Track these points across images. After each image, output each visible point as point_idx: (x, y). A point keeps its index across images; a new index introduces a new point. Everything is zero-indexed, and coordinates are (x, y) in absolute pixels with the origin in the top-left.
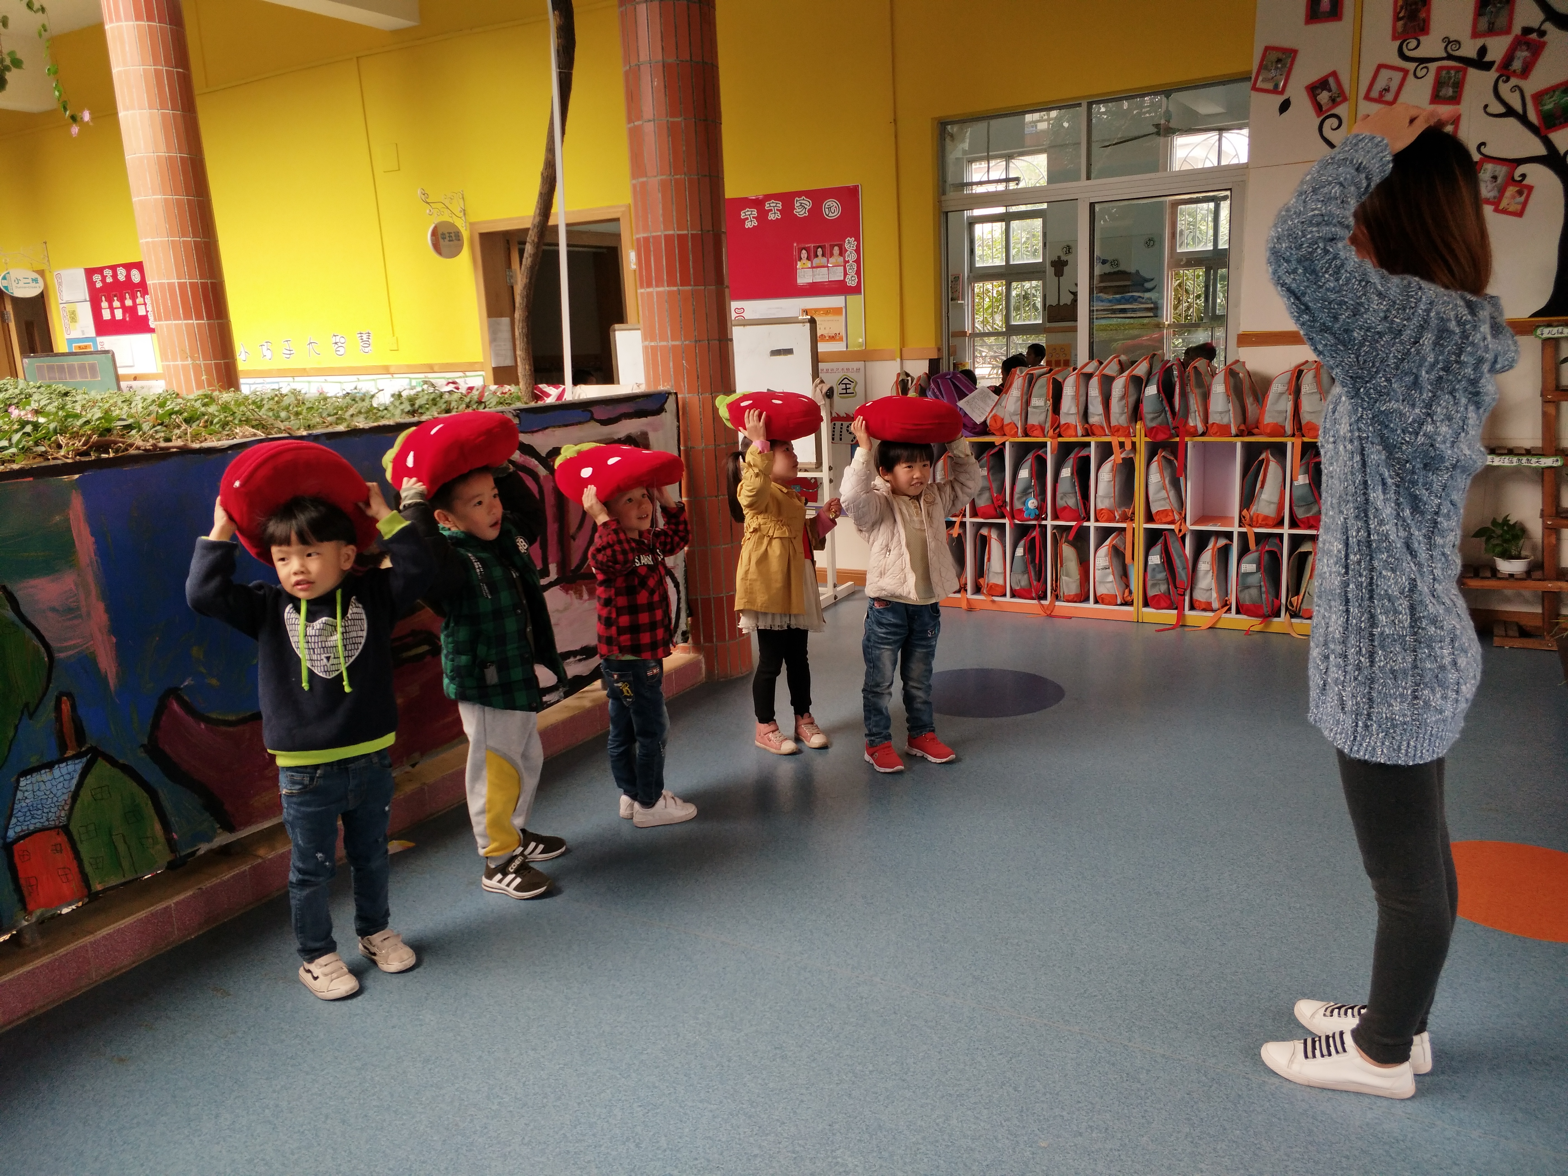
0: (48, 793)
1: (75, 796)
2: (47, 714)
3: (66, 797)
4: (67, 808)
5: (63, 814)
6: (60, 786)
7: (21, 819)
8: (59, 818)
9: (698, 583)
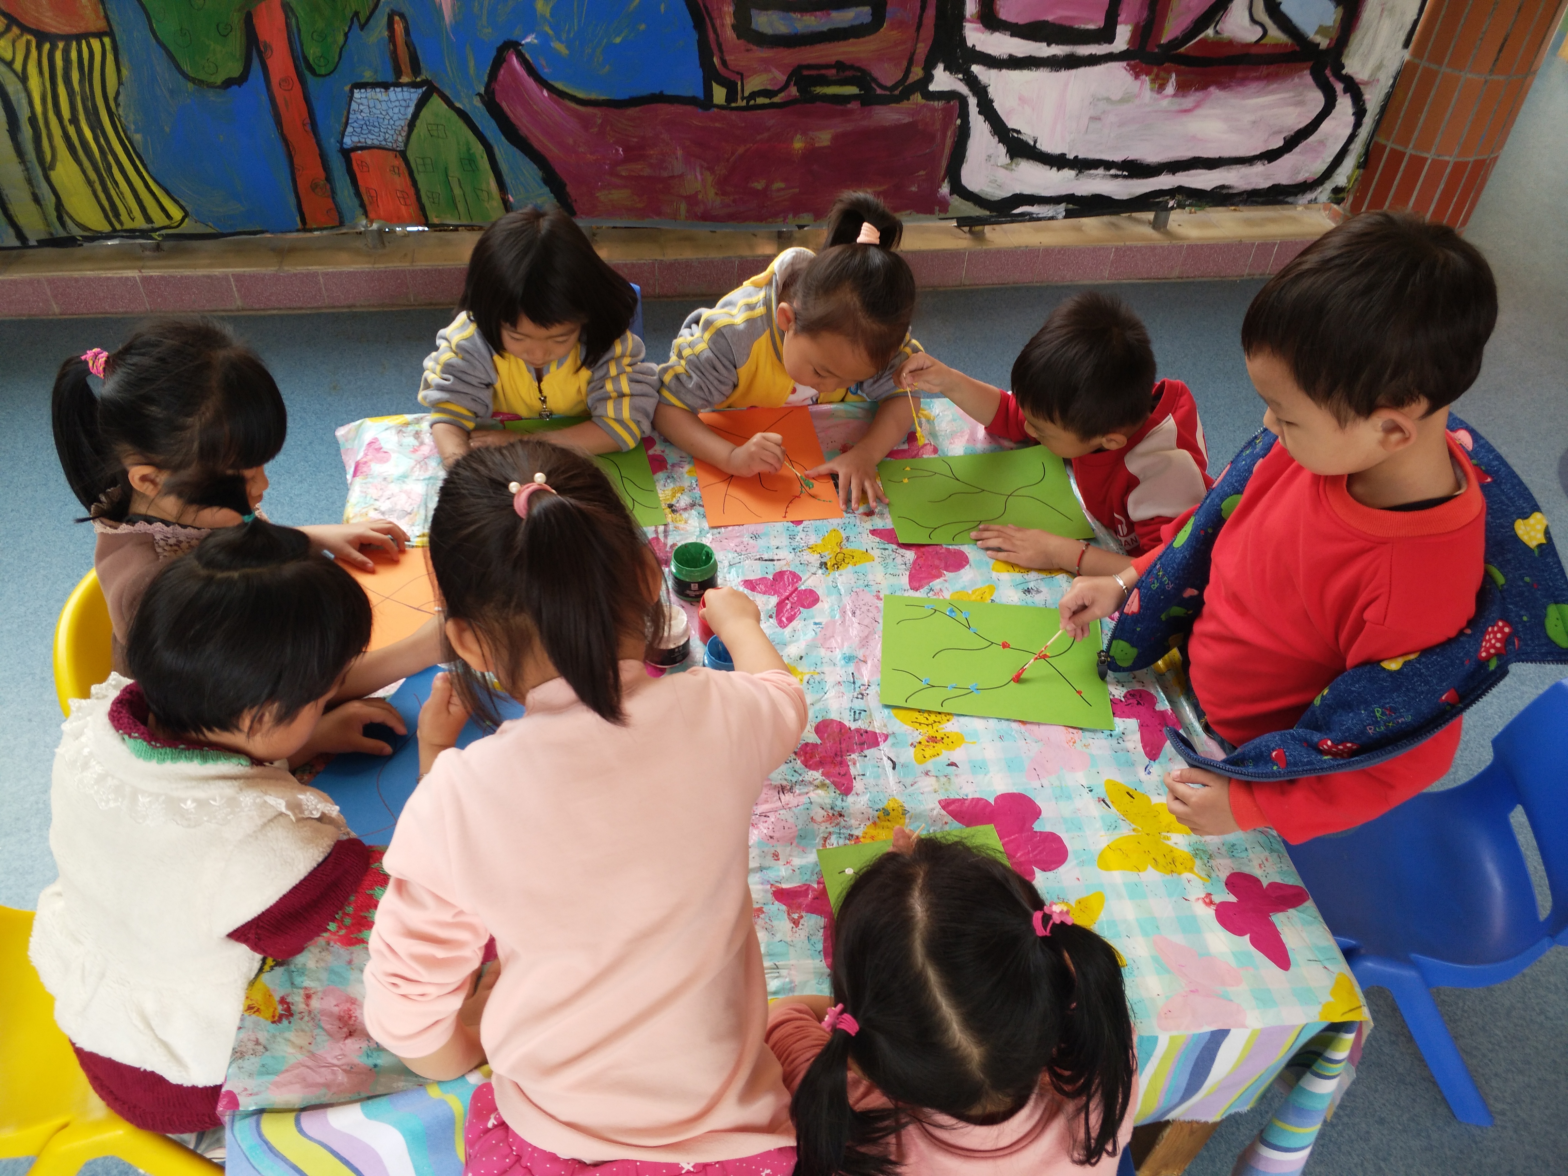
0: (384, 113)
1: (412, 125)
2: (378, 31)
3: (403, 123)
4: (404, 134)
5: (400, 139)
6: (396, 110)
7: (358, 130)
8: (396, 141)
9: (1399, 121)
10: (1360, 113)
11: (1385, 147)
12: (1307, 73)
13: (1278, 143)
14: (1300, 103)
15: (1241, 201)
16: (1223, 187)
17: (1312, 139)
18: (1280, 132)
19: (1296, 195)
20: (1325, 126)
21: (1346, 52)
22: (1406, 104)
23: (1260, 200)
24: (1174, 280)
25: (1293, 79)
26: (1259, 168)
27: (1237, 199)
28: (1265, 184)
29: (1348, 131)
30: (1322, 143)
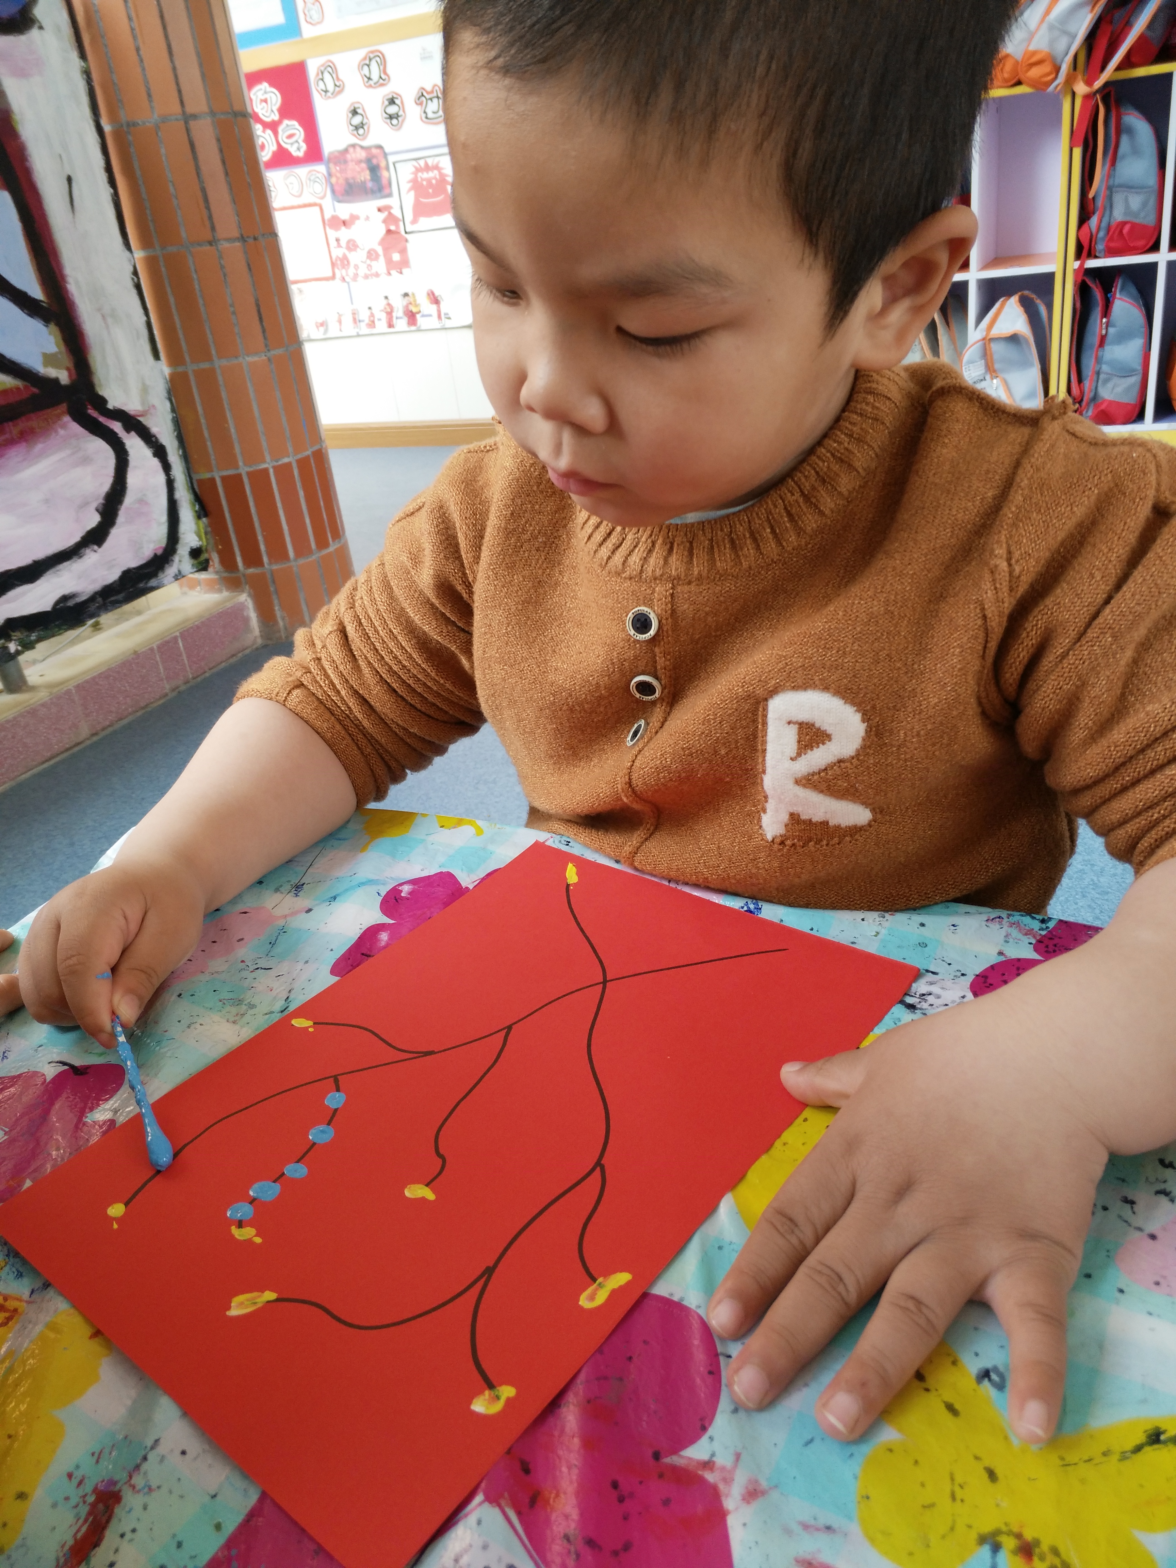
9: (209, 443)
10: (160, 452)
11: (213, 480)
12: (67, 419)
13: (94, 520)
14: (86, 461)
15: (99, 608)
16: (65, 598)
17: (129, 500)
18: (85, 504)
19: (155, 574)
20: (132, 479)
21: (96, 381)
22: (203, 421)
23: (120, 597)
24: (88, 742)
25: (56, 432)
26: (92, 557)
27: (92, 607)
28: (112, 576)
29: (162, 478)
30: (142, 501)
